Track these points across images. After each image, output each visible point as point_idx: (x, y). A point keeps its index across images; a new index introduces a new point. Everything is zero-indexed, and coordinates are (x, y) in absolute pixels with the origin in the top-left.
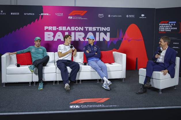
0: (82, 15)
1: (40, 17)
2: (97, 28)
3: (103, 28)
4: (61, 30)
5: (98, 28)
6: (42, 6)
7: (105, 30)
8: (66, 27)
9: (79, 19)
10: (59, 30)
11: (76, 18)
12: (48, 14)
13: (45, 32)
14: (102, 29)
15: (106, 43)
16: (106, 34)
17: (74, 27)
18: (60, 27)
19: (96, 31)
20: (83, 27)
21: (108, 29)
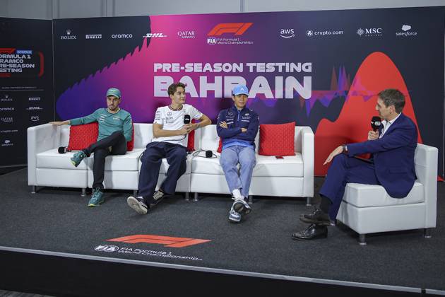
0: (241, 32)
1: (145, 41)
2: (277, 64)
3: (293, 65)
4: (191, 71)
5: (280, 65)
6: (148, 17)
7: (299, 70)
8: (201, 64)
9: (233, 43)
10: (186, 71)
11: (227, 41)
12: (161, 35)
13: (155, 77)
14: (291, 67)
15: (302, 105)
16: (301, 82)
17: (221, 64)
18: (188, 65)
19: (276, 73)
20: (241, 64)
21: (307, 67)
